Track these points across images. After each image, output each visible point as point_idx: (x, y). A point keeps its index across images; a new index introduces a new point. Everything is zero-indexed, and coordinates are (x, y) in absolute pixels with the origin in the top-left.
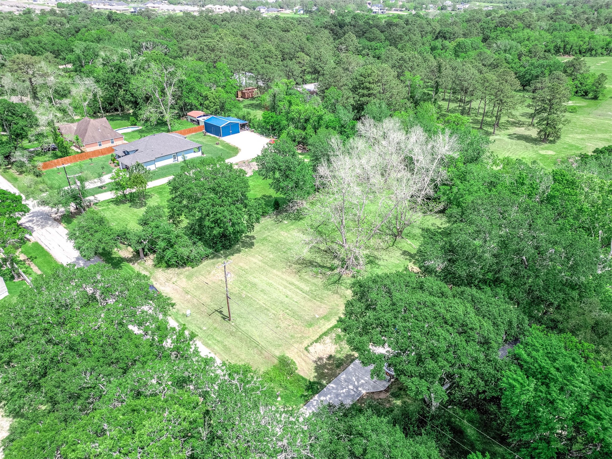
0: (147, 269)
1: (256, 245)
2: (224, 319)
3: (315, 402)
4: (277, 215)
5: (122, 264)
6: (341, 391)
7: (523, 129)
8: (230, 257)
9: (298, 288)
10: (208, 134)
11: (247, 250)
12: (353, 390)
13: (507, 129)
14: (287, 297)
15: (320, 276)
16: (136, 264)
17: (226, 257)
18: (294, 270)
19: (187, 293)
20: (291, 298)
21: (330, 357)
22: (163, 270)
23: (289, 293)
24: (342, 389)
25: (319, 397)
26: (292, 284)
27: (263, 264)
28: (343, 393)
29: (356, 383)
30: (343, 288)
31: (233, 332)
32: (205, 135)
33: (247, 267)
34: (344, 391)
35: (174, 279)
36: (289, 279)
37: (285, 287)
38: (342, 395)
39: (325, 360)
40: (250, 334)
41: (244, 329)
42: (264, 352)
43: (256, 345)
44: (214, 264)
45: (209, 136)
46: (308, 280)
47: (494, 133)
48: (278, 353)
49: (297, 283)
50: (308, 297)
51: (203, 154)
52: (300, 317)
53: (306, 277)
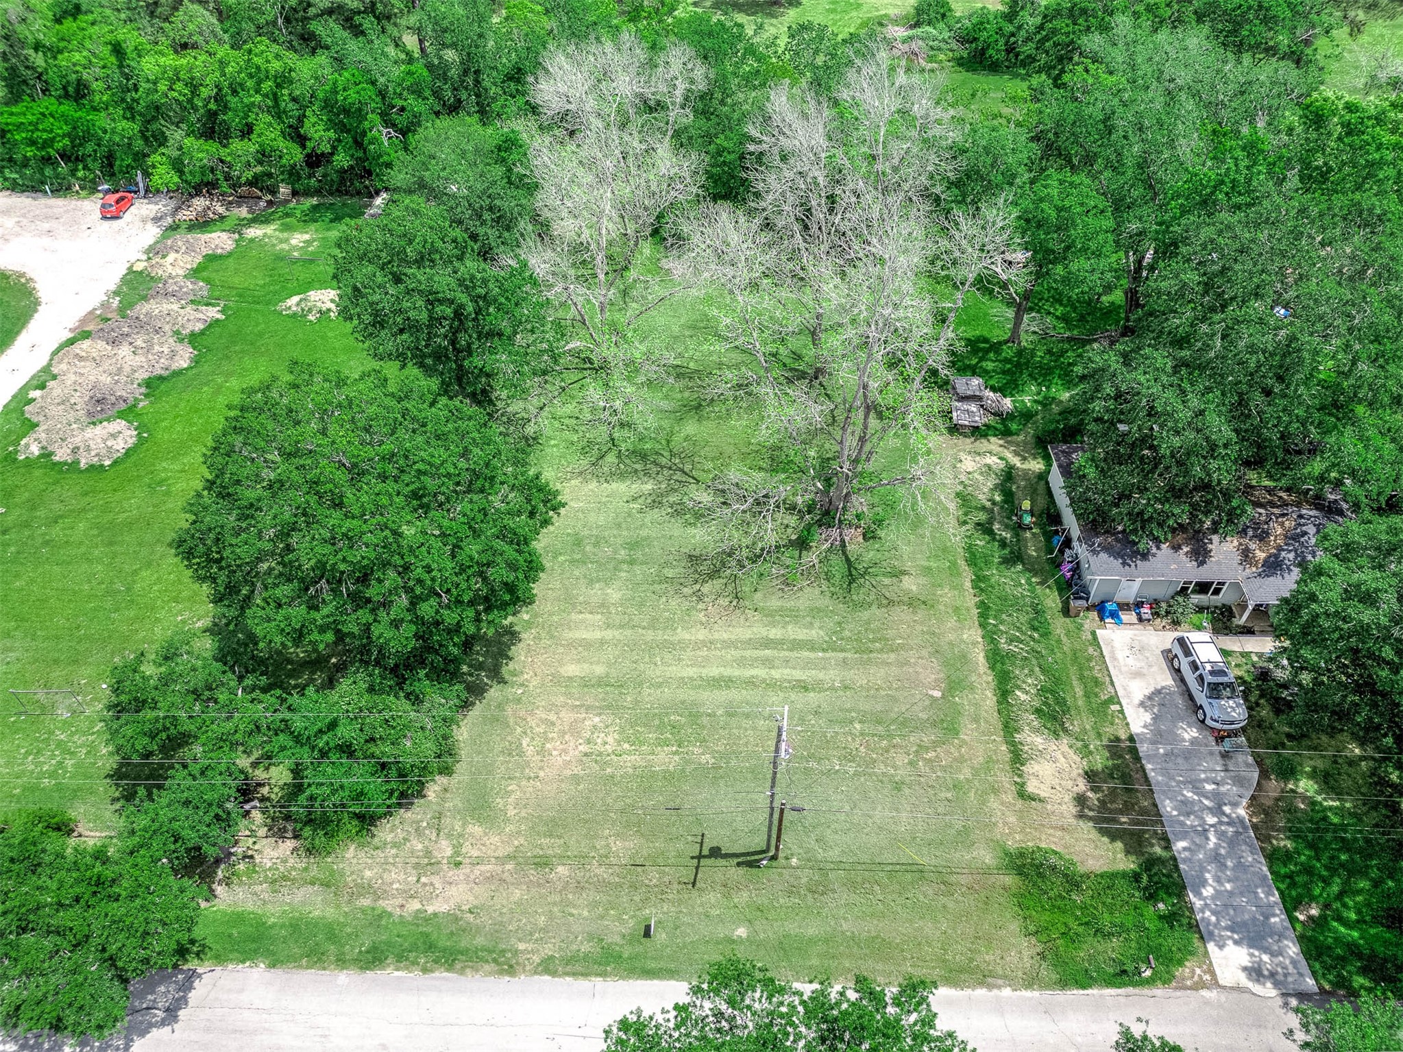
0: (285, 878)
2: (750, 864)
3: (1208, 914)
6: (1211, 845)
8: (507, 668)
9: (797, 645)
11: (524, 617)
12: (1221, 823)
14: (806, 689)
16: (219, 890)
17: (496, 674)
18: (724, 602)
19: (543, 863)
20: (817, 686)
21: (1091, 776)
22: (361, 846)
23: (798, 674)
24: (1207, 839)
25: (1198, 894)
26: (767, 643)
27: (628, 632)
28: (1218, 846)
29: (1206, 802)
30: (887, 581)
31: (818, 883)
33: (599, 670)
34: (1213, 839)
35: (445, 849)
36: (747, 634)
37: (768, 663)
38: (1223, 851)
39: (1090, 794)
40: (865, 858)
41: (834, 854)
42: (953, 879)
43: (917, 875)
44: (496, 720)
46: (789, 610)
48: (988, 858)
49: (775, 633)
50: (849, 655)
52: (906, 724)
53: (775, 603)
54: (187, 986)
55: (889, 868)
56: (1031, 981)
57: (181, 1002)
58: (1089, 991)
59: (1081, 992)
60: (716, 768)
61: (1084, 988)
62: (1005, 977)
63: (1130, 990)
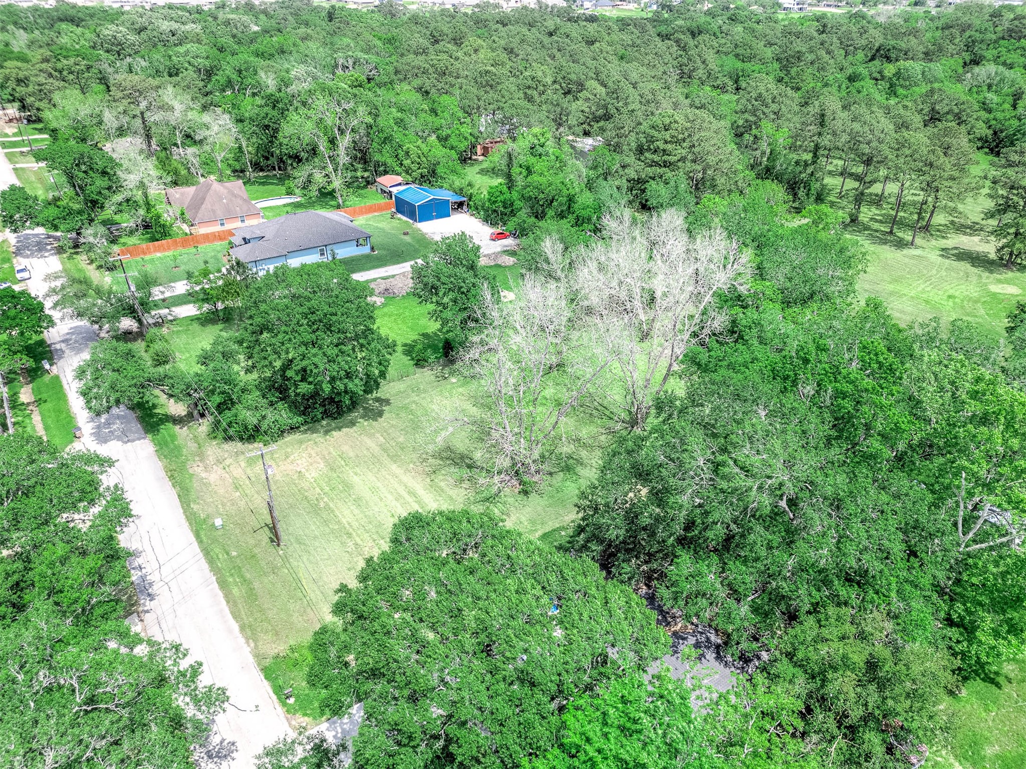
0: (195, 436)
1: (386, 415)
2: (272, 542)
4: (444, 366)
5: (162, 427)
7: (976, 239)
8: (334, 433)
9: (419, 502)
10: (399, 216)
11: (366, 424)
13: (943, 237)
14: (392, 516)
15: (466, 484)
16: (186, 428)
17: (327, 432)
18: (428, 469)
19: (237, 488)
22: (217, 444)
23: (399, 510)
26: (412, 493)
27: (381, 452)
31: (276, 567)
32: (392, 217)
33: (352, 455)
35: (228, 462)
36: (411, 483)
37: (399, 499)
40: (300, 575)
41: (295, 564)
42: (309, 610)
43: (302, 598)
44: (301, 442)
45: (399, 219)
46: (442, 490)
47: (912, 244)
49: (421, 492)
51: (372, 249)
53: (442, 484)
54: (139, 439)
55: (299, 585)
56: (259, 657)
57: (133, 441)
58: (265, 681)
59: (263, 678)
60: (320, 509)
61: (266, 678)
62: (256, 646)
63: (274, 697)
